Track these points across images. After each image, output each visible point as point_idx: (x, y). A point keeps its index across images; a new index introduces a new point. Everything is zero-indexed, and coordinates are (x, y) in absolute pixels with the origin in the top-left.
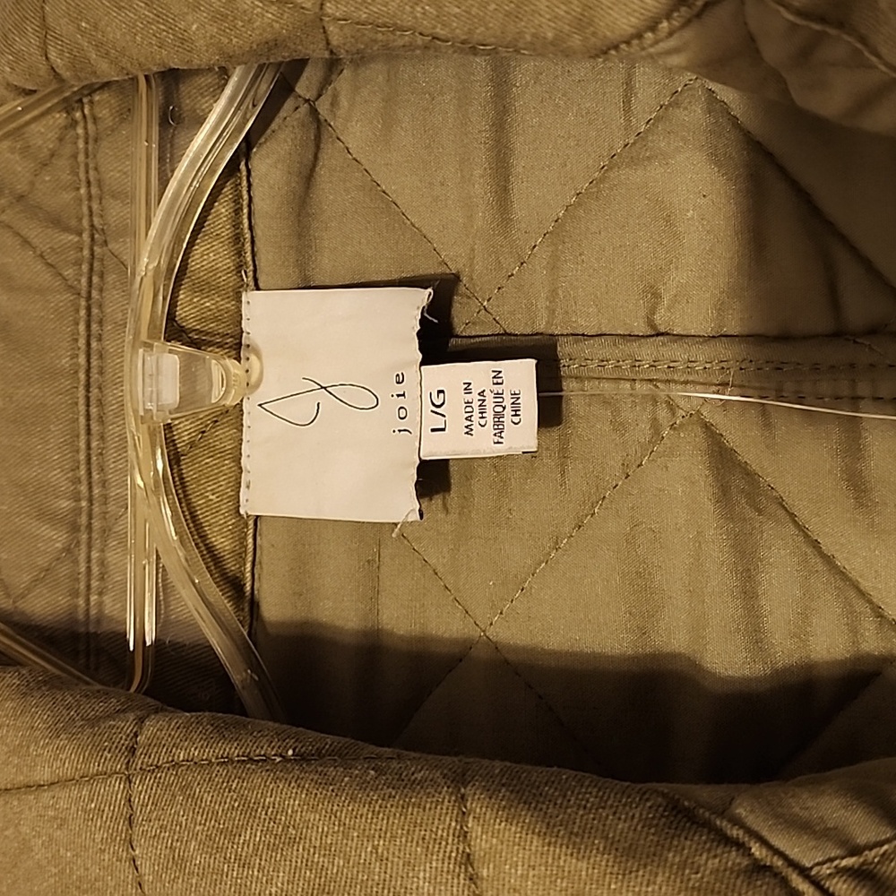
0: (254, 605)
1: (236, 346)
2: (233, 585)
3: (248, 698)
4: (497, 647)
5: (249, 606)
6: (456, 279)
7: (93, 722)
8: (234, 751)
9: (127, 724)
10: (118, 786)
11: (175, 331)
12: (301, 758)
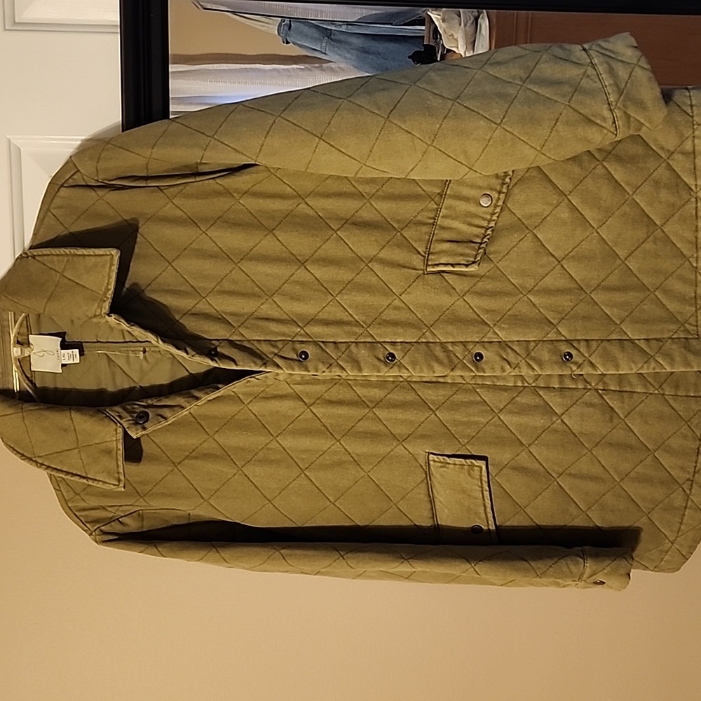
0: (35, 384)
1: (29, 344)
2: (31, 381)
3: (36, 399)
4: (76, 389)
5: (34, 384)
6: (65, 333)
7: (15, 405)
8: (37, 408)
9: (20, 405)
10: (21, 414)
11: (18, 342)
12: (48, 408)
